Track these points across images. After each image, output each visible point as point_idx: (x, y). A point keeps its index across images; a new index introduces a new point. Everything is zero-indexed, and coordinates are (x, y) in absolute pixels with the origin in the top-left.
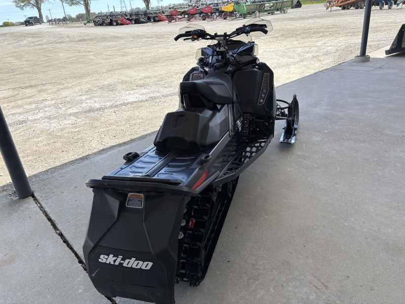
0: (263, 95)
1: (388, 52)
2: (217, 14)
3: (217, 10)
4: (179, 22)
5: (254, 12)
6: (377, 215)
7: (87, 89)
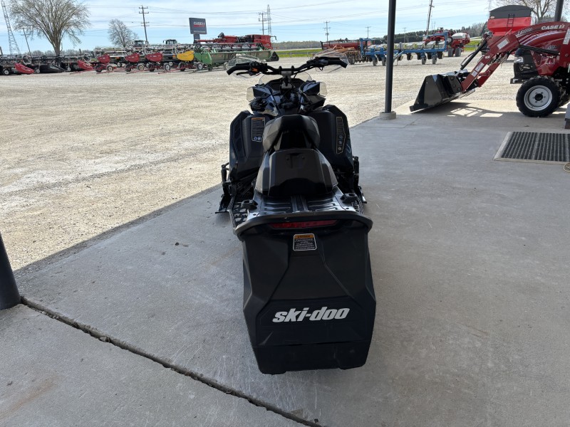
0: (340, 143)
1: (412, 108)
2: (171, 64)
3: (171, 58)
4: (114, 73)
5: (223, 63)
6: (494, 262)
7: (17, 160)
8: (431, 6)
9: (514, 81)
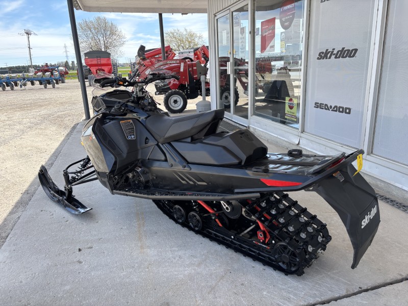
8: (29, 48)
9: (157, 93)
